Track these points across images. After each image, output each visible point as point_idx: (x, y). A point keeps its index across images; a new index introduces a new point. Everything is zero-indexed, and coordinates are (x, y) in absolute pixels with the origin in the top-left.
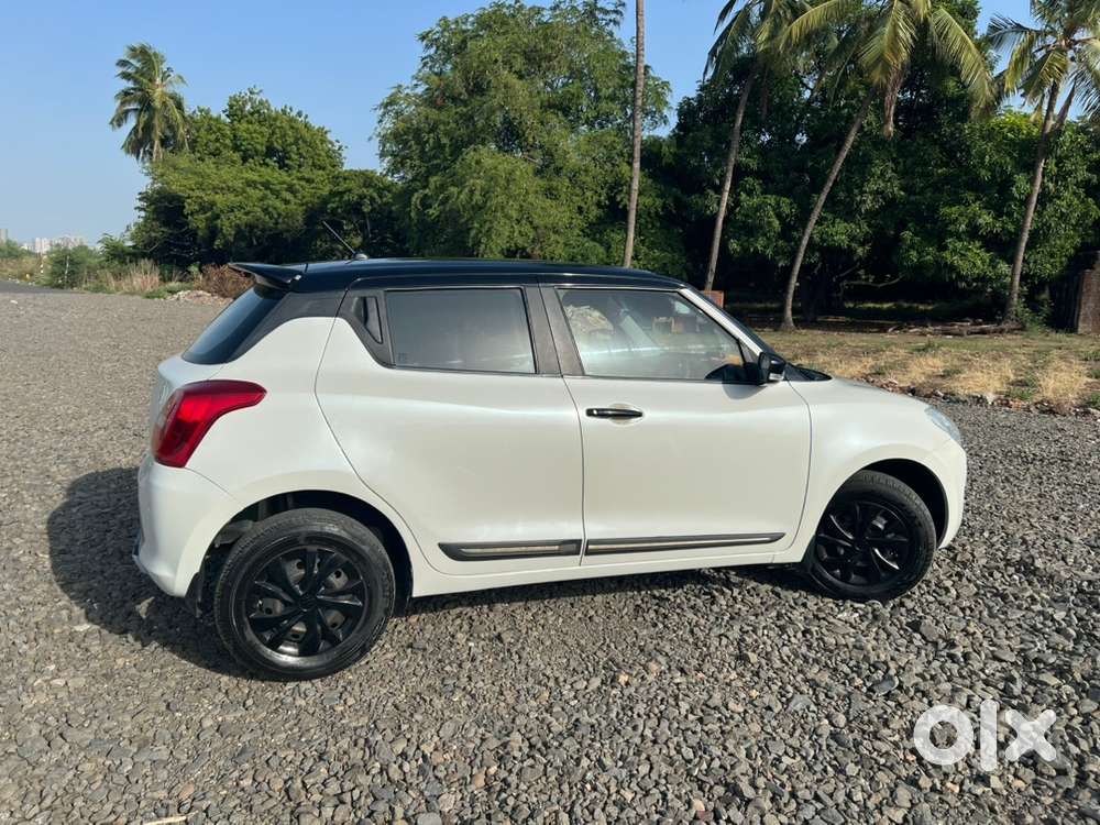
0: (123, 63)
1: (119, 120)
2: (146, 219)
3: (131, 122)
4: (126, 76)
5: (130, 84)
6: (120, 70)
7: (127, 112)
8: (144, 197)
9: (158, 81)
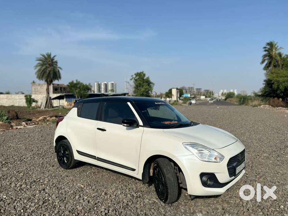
0: (265, 48)
1: (263, 62)
2: (265, 86)
3: (266, 62)
4: (266, 51)
5: (267, 52)
6: (264, 49)
7: (265, 60)
8: (265, 81)
9: (274, 50)
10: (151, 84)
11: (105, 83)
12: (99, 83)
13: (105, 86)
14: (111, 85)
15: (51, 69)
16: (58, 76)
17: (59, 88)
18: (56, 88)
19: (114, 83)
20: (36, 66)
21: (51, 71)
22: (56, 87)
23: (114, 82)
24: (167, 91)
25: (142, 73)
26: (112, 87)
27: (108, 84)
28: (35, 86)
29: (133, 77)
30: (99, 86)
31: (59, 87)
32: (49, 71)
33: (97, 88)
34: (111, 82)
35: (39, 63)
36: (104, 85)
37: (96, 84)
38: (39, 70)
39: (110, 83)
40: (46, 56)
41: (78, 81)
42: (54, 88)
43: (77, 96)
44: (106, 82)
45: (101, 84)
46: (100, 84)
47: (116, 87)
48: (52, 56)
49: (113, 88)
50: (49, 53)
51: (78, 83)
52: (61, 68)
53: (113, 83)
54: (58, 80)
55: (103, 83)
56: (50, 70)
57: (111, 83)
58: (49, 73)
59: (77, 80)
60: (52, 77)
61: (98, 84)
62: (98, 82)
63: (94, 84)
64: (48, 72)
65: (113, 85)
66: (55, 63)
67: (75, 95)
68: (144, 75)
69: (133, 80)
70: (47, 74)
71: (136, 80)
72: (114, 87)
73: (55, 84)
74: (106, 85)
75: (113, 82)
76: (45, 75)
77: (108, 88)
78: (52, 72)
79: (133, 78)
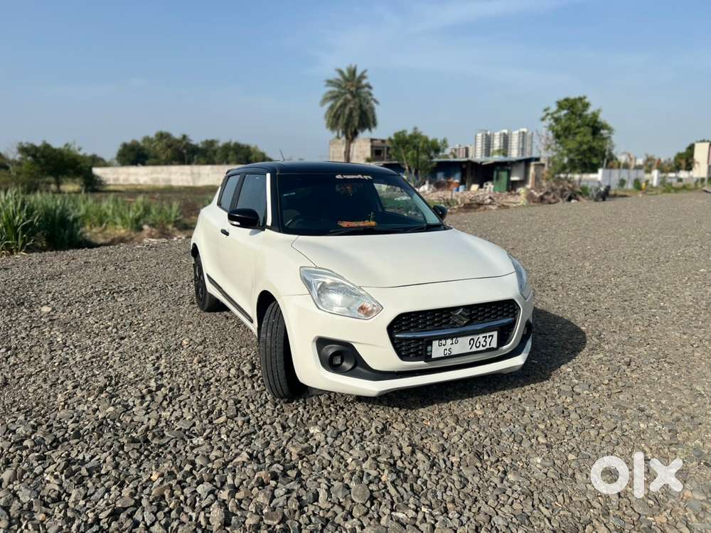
10: (604, 132)
11: (504, 134)
12: (489, 133)
13: (502, 141)
14: (519, 137)
15: (355, 104)
16: (371, 119)
17: (386, 149)
18: (378, 149)
19: (527, 132)
20: (325, 100)
21: (354, 108)
22: (378, 147)
23: (527, 128)
24: (683, 150)
25: (581, 99)
26: (521, 144)
27: (511, 133)
28: (334, 146)
29: (547, 112)
30: (488, 141)
31: (384, 147)
32: (351, 109)
33: (482, 147)
34: (519, 129)
35: (331, 92)
36: (500, 139)
37: (479, 135)
38: (332, 108)
39: (517, 132)
40: (346, 73)
41: (419, 130)
42: (374, 149)
43: (407, 168)
44: (506, 131)
45: (494, 135)
46: (490, 135)
47: (532, 142)
48: (358, 74)
49: (523, 145)
50: (353, 66)
51: (416, 136)
52: (376, 102)
53: (523, 133)
54: (370, 129)
55: (497, 134)
56: (352, 106)
57: (520, 133)
58: (350, 114)
59: (415, 129)
60: (356, 124)
61: (484, 137)
62: (487, 131)
63: (476, 136)
64: (347, 111)
65: (523, 136)
66: (366, 89)
67: (404, 164)
68: (586, 106)
69: (549, 121)
70: (346, 116)
71: (557, 120)
72: (528, 142)
73: (376, 140)
74: (506, 139)
75: (525, 130)
76: (342, 121)
77: (509, 145)
78: (355, 114)
79: (548, 114)
